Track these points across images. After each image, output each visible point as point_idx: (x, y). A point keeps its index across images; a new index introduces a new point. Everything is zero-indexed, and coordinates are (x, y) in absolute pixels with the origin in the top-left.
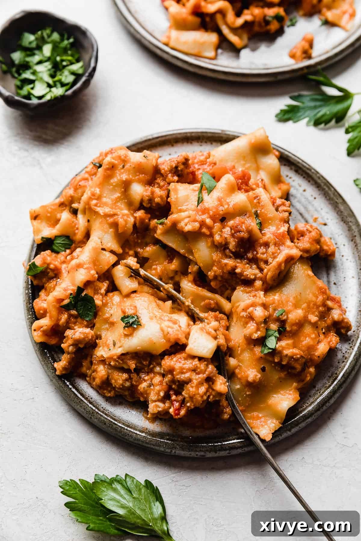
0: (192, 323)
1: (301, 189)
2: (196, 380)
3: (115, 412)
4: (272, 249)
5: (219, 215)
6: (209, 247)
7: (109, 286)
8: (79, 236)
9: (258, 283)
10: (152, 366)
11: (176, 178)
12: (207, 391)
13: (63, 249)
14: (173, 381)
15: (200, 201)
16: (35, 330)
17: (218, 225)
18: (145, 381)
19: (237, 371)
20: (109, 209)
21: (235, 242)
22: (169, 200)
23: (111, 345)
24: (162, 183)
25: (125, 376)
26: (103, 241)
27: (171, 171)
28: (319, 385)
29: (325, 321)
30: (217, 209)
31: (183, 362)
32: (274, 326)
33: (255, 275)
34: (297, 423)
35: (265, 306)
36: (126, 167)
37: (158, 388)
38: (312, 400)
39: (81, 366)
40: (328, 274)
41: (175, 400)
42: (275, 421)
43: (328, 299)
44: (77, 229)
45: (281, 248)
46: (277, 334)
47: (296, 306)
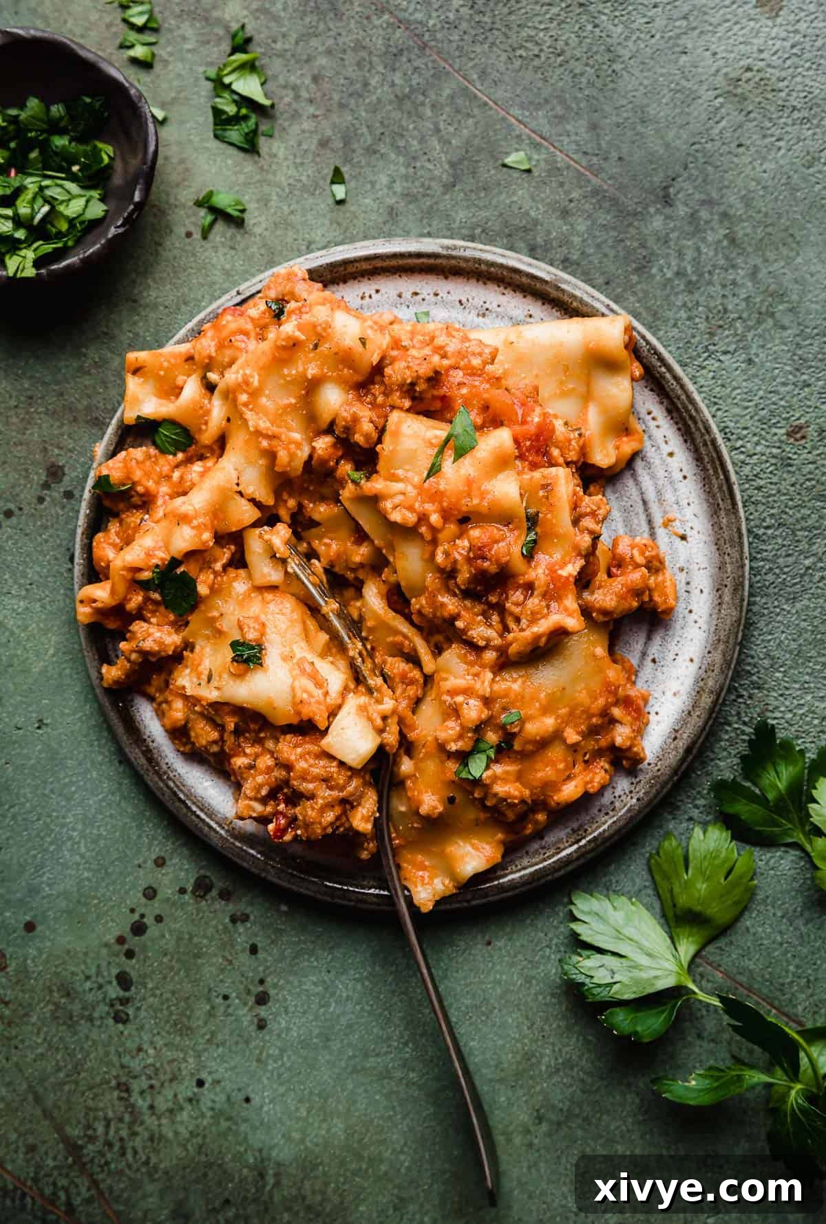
0: (352, 686)
1: (666, 449)
2: (324, 798)
3: (185, 776)
4: (534, 602)
5: (459, 511)
6: (423, 560)
7: (233, 555)
8: (207, 436)
9: (490, 656)
10: (262, 735)
11: (407, 404)
12: (338, 818)
13: (172, 449)
14: (286, 782)
15: (434, 470)
16: (82, 602)
17: (452, 528)
18: (245, 755)
19: (409, 783)
20: (268, 424)
21: (470, 572)
22: (378, 448)
23: (205, 677)
24: (380, 399)
25: (215, 735)
26: (243, 479)
27: (401, 386)
28: (551, 838)
29: (597, 741)
30: (459, 500)
31: (311, 761)
32: (492, 737)
33: (488, 640)
34: (486, 893)
35: (487, 701)
36: (321, 349)
37: (260, 779)
38: (525, 862)
39: (149, 682)
40: (649, 638)
41: (281, 813)
42: (447, 882)
43: (616, 704)
44: (206, 423)
45: (554, 605)
46: (492, 754)
47: (546, 710)
